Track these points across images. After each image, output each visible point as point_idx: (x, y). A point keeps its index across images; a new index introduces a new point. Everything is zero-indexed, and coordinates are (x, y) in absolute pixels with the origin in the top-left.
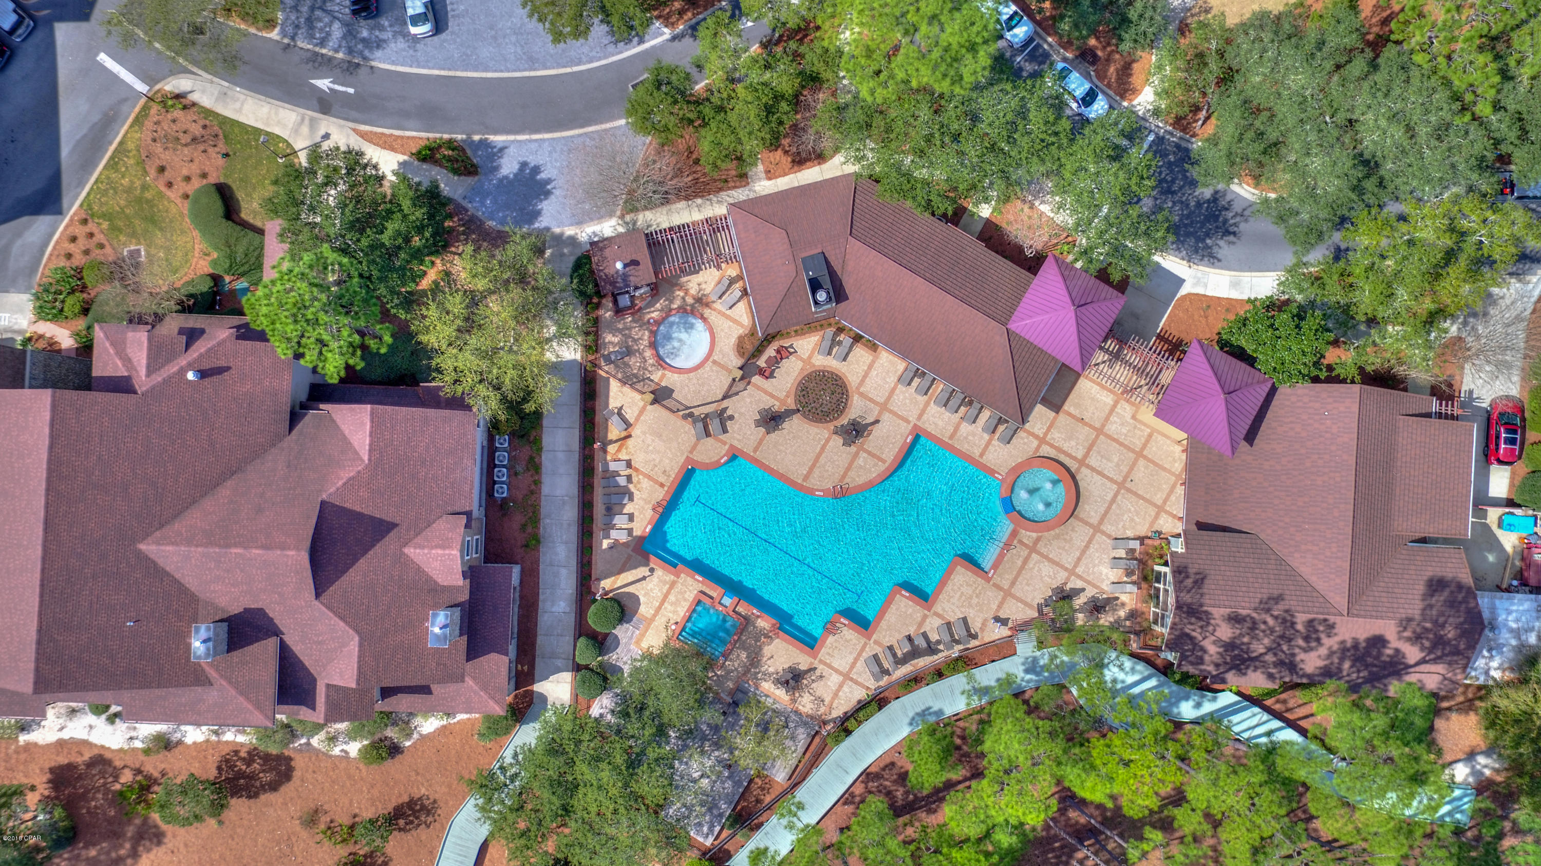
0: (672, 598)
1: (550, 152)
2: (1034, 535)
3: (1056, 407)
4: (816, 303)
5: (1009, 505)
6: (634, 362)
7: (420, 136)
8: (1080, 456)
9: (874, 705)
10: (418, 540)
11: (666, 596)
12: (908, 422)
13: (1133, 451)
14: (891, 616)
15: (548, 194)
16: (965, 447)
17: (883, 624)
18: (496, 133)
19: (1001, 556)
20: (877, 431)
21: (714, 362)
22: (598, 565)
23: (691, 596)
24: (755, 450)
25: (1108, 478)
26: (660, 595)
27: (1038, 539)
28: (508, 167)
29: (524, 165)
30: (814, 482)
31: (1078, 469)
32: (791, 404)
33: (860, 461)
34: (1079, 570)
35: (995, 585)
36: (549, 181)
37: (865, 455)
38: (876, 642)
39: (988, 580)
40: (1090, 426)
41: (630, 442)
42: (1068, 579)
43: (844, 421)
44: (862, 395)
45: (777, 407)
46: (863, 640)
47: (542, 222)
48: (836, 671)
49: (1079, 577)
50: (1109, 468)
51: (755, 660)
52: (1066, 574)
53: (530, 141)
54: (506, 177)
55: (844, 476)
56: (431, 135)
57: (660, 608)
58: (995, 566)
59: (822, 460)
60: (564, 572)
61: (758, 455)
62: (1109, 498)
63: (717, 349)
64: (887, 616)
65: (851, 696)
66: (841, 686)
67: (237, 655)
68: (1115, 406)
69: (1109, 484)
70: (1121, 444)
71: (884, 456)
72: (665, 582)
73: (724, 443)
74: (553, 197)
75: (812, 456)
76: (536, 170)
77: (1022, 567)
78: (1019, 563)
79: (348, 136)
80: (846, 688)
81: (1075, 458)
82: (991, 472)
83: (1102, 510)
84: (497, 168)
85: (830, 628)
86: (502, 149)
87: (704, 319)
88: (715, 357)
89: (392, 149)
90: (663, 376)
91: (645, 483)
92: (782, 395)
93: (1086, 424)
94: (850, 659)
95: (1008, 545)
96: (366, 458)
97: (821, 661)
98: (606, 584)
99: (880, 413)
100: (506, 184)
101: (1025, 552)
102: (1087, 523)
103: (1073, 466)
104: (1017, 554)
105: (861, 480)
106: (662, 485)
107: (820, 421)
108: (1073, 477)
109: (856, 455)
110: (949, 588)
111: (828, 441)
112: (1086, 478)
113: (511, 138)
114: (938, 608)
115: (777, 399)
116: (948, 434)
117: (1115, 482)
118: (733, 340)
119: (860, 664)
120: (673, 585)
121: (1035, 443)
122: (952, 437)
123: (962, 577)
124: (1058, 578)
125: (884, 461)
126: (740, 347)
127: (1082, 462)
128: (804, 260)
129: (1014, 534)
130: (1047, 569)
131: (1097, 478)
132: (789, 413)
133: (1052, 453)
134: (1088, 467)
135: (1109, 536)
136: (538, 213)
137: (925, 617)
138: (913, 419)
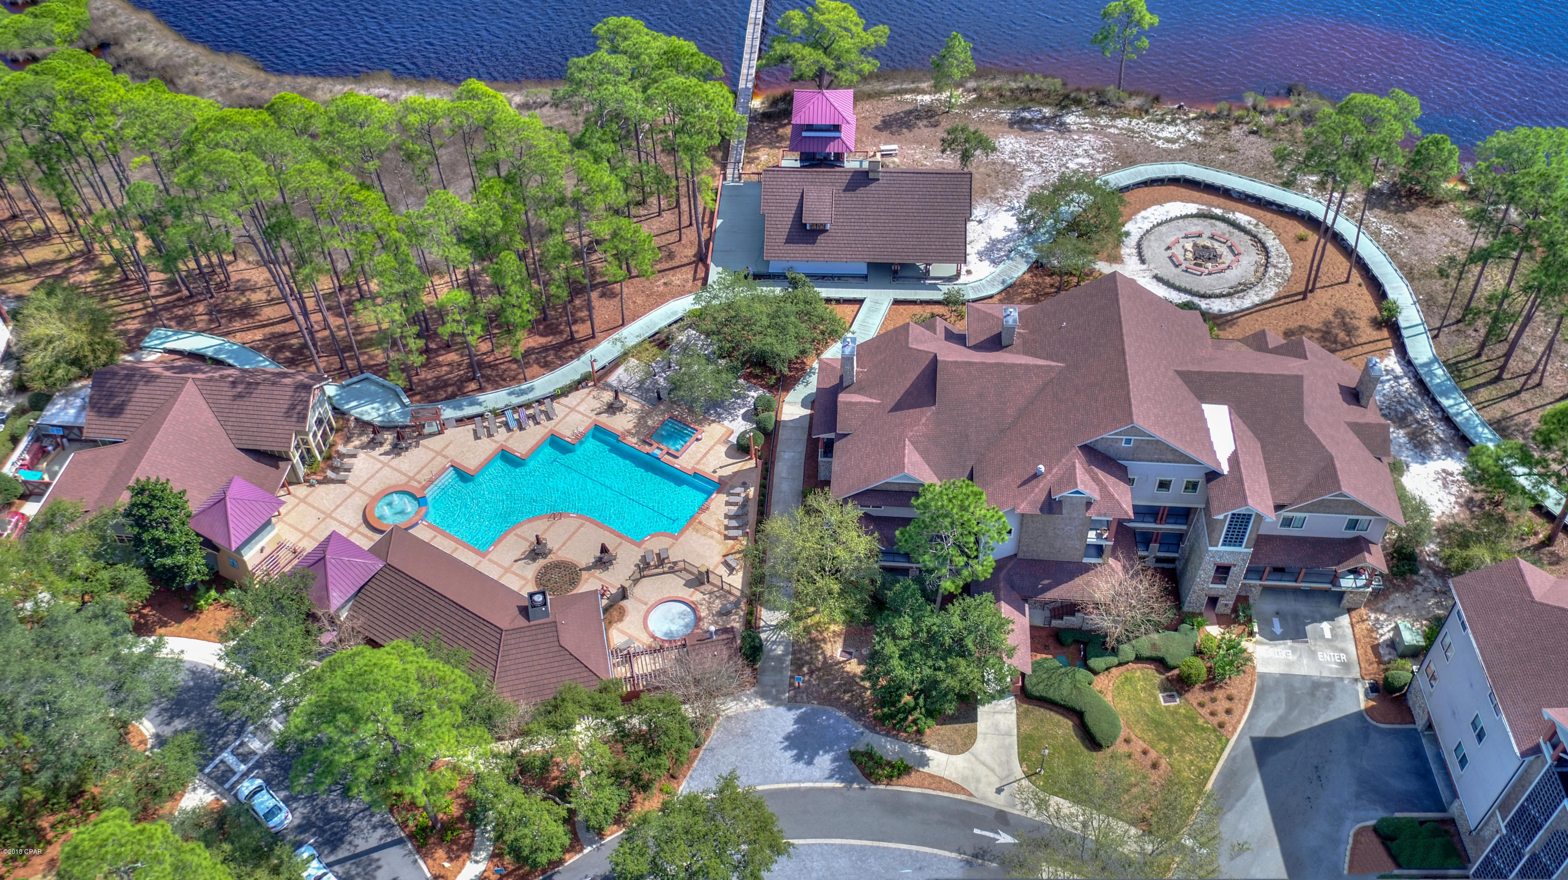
0: (699, 456)
1: (781, 771)
2: (408, 485)
5: (422, 503)
6: (717, 605)
7: (906, 787)
11: (704, 456)
12: (490, 560)
15: (787, 738)
17: (539, 440)
18: (837, 788)
19: (438, 475)
20: (518, 555)
21: (646, 604)
24: (620, 544)
25: (338, 521)
26: (708, 456)
27: (406, 482)
28: (824, 761)
29: (810, 763)
30: (576, 523)
31: (360, 526)
32: (585, 574)
34: (380, 465)
35: (447, 458)
36: (786, 749)
38: (547, 428)
39: (451, 462)
41: (724, 552)
42: (389, 461)
44: (524, 578)
45: (597, 573)
46: (557, 430)
47: (792, 715)
48: (580, 413)
49: (380, 461)
50: (334, 527)
51: (642, 419)
52: (391, 464)
53: (799, 782)
54: (826, 752)
55: (551, 524)
56: (895, 788)
57: (710, 449)
58: (443, 470)
59: (567, 536)
60: (784, 475)
61: (619, 540)
62: (341, 508)
63: (642, 614)
64: (536, 443)
66: (578, 404)
69: (338, 517)
71: (515, 538)
72: (706, 463)
73: (646, 548)
74: (783, 734)
75: (574, 538)
76: (798, 758)
77: (423, 468)
78: (425, 471)
83: (349, 501)
84: (834, 760)
85: (581, 438)
86: (830, 777)
87: (653, 638)
88: (645, 608)
90: (691, 596)
91: (713, 524)
92: (591, 579)
95: (431, 481)
96: (907, 442)
97: (591, 418)
99: (511, 566)
100: (826, 746)
101: (418, 477)
102: (364, 493)
103: (363, 528)
104: (425, 476)
105: (537, 522)
107: (563, 562)
108: (366, 520)
110: (484, 458)
112: (356, 520)
113: (818, 785)
114: (494, 446)
117: (333, 517)
118: (627, 619)
119: (561, 415)
120: (700, 462)
123: (471, 463)
126: (622, 613)
127: (355, 531)
129: (423, 487)
130: (405, 466)
131: (346, 520)
132: (588, 569)
134: (351, 528)
136: (797, 721)
138: (486, 560)
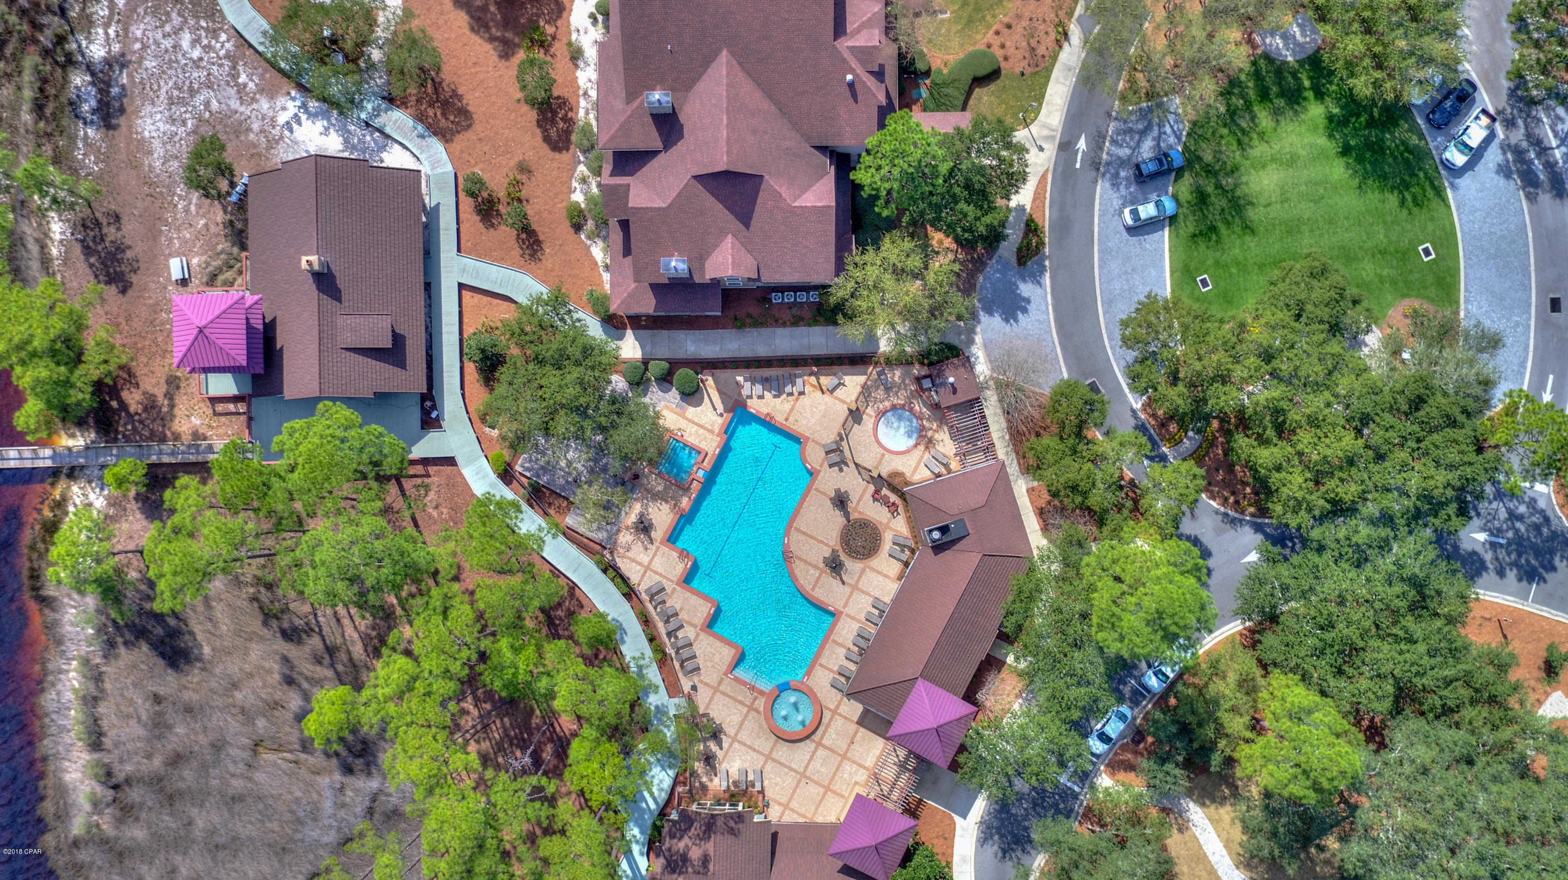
0: (701, 431)
1: (1039, 320)
2: (762, 709)
3: (861, 722)
4: (931, 531)
5: (784, 688)
6: (880, 394)
7: (1046, 221)
8: (825, 742)
9: (626, 590)
10: (738, 244)
11: (702, 427)
12: (844, 607)
13: (830, 783)
14: (694, 600)
15: (1007, 320)
16: (826, 652)
17: (688, 594)
18: (1051, 277)
19: (744, 683)
20: (836, 583)
21: (883, 455)
22: (723, 374)
23: (703, 445)
24: (816, 490)
25: (808, 764)
26: (702, 422)
27: (758, 712)
28: (1026, 289)
29: (1028, 301)
30: (794, 535)
31: (814, 741)
32: (854, 516)
33: (812, 571)
34: (736, 745)
35: (722, 679)
36: (1016, 320)
37: (817, 575)
38: (674, 589)
39: (726, 674)
40: (848, 749)
41: (819, 393)
42: (729, 736)
43: (843, 557)
44: (864, 570)
45: (851, 506)
46: (675, 579)
47: (983, 317)
48: (651, 560)
49: (731, 745)
50: (816, 765)
51: (657, 497)
52: (732, 734)
53: (1047, 305)
54: (1017, 288)
55: (800, 559)
56: (1047, 228)
57: (693, 423)
58: (737, 679)
59: (812, 541)
60: (717, 348)
61: (813, 492)
62: (794, 766)
63: (893, 457)
64: (694, 597)
65: (633, 573)
66: (640, 564)
67: (650, 120)
68: (864, 768)
69: (804, 765)
70: (835, 774)
71: (817, 589)
72: (712, 425)
73: (821, 466)
74: (1004, 324)
75: (815, 534)
76: (1025, 311)
77: (736, 701)
78: (740, 698)
79: (1042, 165)
80: (638, 567)
81: (822, 738)
82: (808, 673)
83: (783, 761)
84: (1024, 280)
85: (684, 554)
86: (1039, 283)
87: (916, 446)
88: (887, 455)
89: (1034, 200)
90: (870, 416)
91: (787, 407)
92: (860, 509)
93: (849, 746)
94: (660, 570)
95: (753, 688)
96: (796, 204)
97: (658, 548)
98: (710, 381)
99: (850, 585)
100: (1012, 289)
101: (748, 703)
102: (772, 749)
103: (816, 737)
104: (746, 696)
105: (797, 572)
106: (787, 419)
107: (842, 538)
108: (808, 737)
109: (816, 568)
110: (718, 644)
111: (827, 545)
112: (807, 747)
113: (1049, 290)
114: (703, 636)
115: (857, 505)
116: (836, 639)
117: (805, 770)
118: (901, 469)
119: (657, 578)
120: (711, 432)
121: (832, 707)
122: (834, 642)
123: (726, 654)
124: (729, 730)
125: (813, 589)
126: (896, 474)
127: (819, 744)
128: (962, 520)
129: (762, 693)
130: (736, 719)
131: (808, 756)
132: (847, 515)
133: (825, 720)
134: (816, 749)
135: (763, 767)
136: (990, 313)
137: (695, 626)
138: (846, 611)
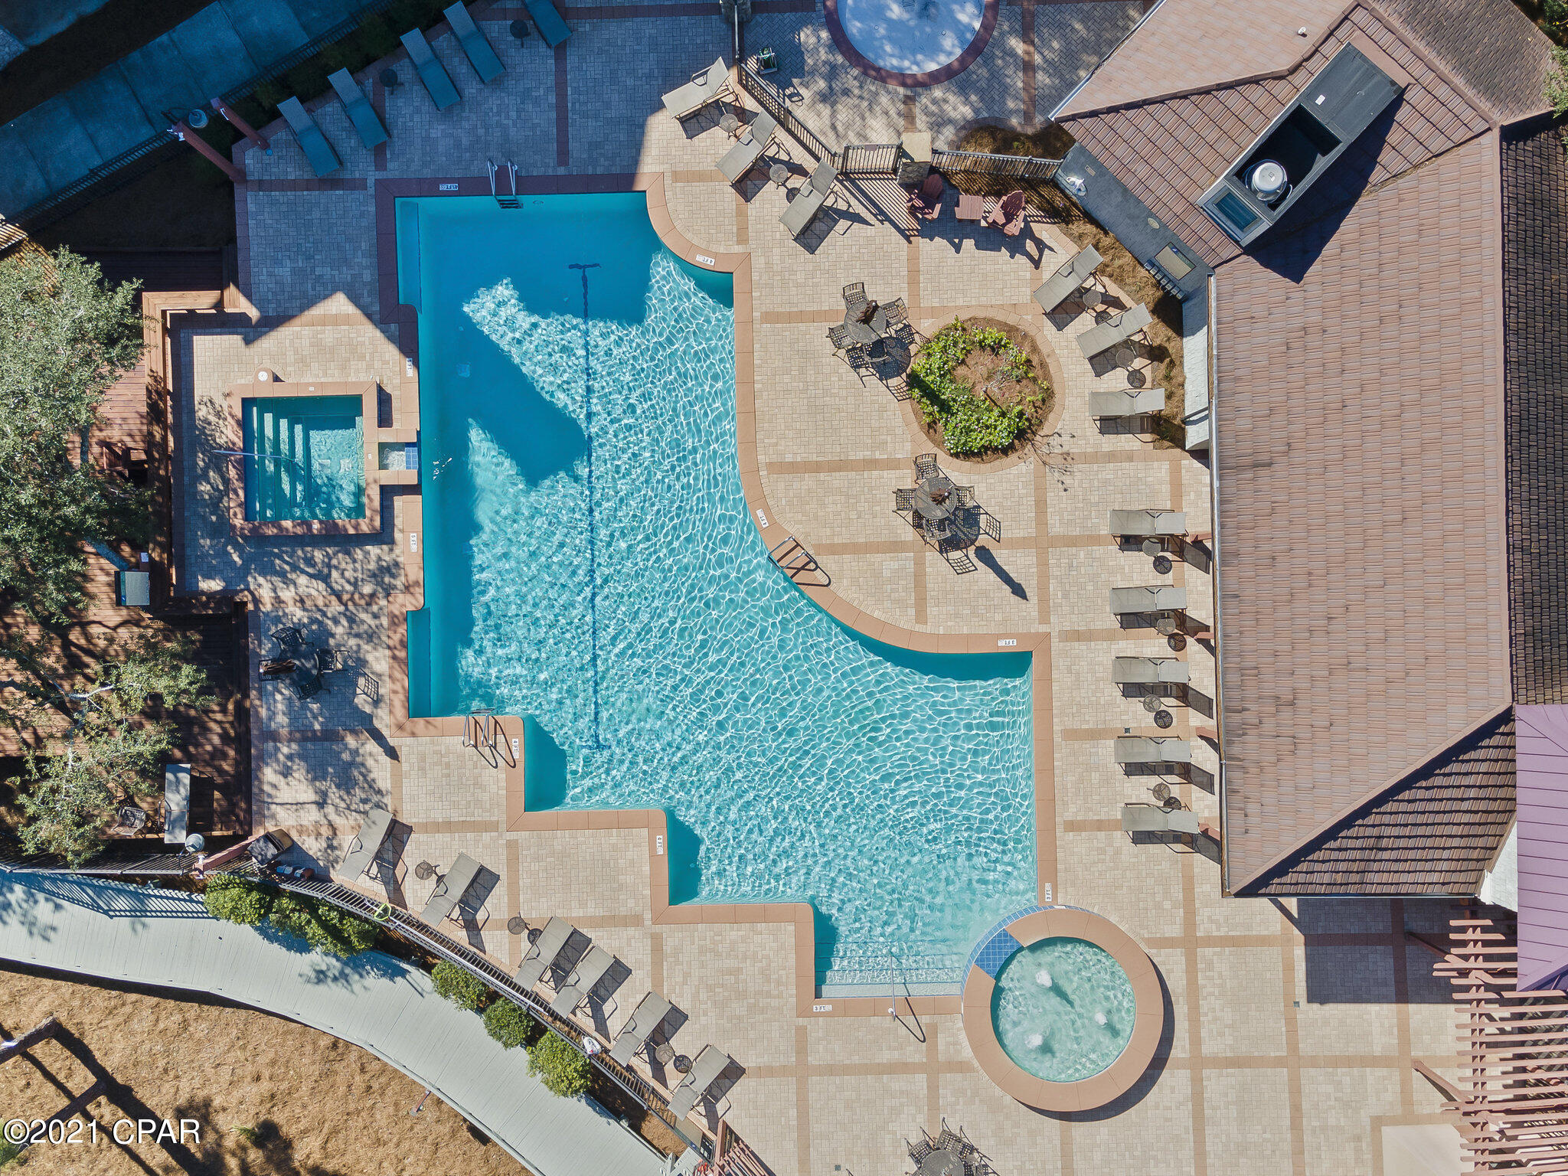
2: (967, 1052)
4: (1243, 173)
5: (1000, 957)
12: (1045, 616)
14: (591, 846)
16: (1066, 778)
19: (875, 1007)
24: (768, 317)
30: (776, 489)
33: (889, 564)
35: (801, 1032)
37: (910, 566)
39: (803, 1012)
40: (1293, 1032)
43: (957, 473)
50: (1224, 1131)
55: (834, 550)
58: (846, 1008)
61: (762, 329)
64: (586, 836)
70: (1297, 1128)
71: (932, 611)
73: (742, 238)
82: (1048, 870)
93: (1291, 1021)
95: (908, 1007)
101: (917, 1057)
104: (900, 1042)
105: (849, 595)
107: (922, 418)
108: (1158, 1063)
110: (734, 932)
111: (889, 463)
112: (1172, 1094)
114: (675, 935)
116: (1073, 723)
121: (1175, 931)
122: (1070, 733)
123: (775, 949)
125: (920, 620)
129: (944, 1007)
134: (1201, 1086)
138: (1056, 626)
